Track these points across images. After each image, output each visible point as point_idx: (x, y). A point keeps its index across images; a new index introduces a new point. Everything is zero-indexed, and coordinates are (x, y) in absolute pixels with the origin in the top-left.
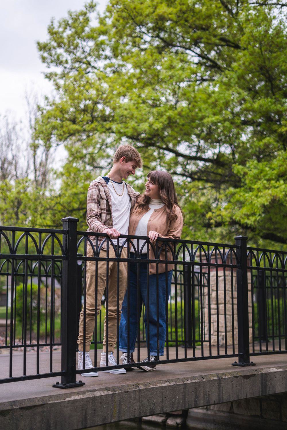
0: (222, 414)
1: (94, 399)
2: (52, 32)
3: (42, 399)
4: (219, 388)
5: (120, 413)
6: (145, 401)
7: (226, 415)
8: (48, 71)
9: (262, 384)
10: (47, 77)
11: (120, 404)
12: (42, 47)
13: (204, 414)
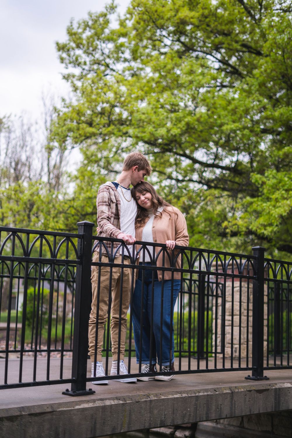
0: (232, 428)
1: (104, 408)
2: (71, 33)
3: (51, 405)
4: (231, 402)
5: (129, 424)
6: (156, 412)
7: (236, 429)
8: (66, 72)
9: (275, 399)
10: (64, 77)
11: (130, 415)
12: (61, 48)
13: (214, 427)
